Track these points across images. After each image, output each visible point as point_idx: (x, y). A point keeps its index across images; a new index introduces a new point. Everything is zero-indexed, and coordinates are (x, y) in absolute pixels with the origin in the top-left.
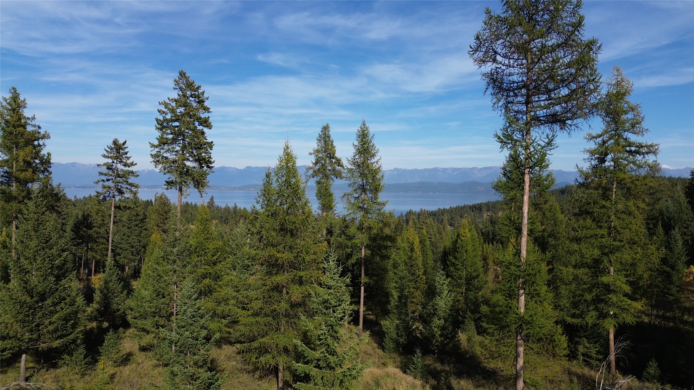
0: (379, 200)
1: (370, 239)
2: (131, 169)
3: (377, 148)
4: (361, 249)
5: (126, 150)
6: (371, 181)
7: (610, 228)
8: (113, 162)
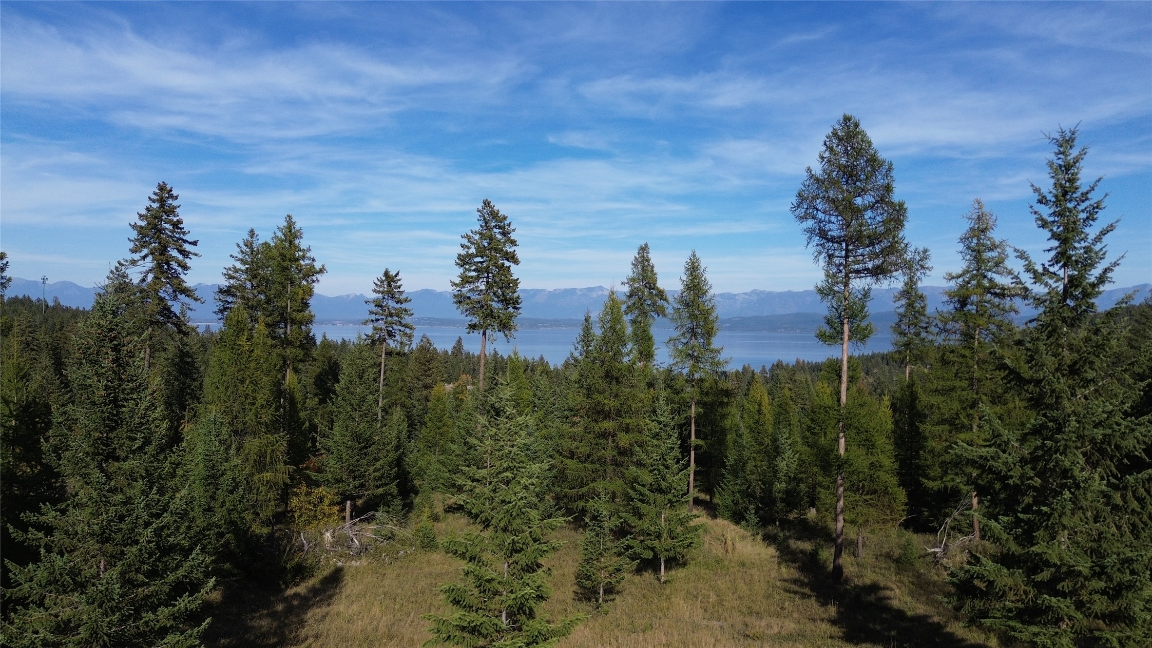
0: (712, 347)
1: (702, 393)
2: (404, 306)
3: (709, 283)
4: (690, 407)
5: (399, 283)
6: (702, 323)
7: (971, 379)
8: (384, 298)
